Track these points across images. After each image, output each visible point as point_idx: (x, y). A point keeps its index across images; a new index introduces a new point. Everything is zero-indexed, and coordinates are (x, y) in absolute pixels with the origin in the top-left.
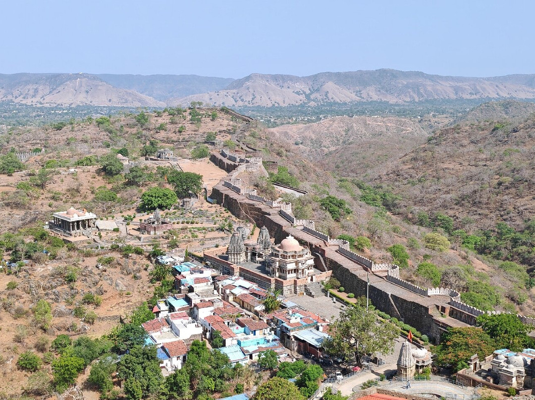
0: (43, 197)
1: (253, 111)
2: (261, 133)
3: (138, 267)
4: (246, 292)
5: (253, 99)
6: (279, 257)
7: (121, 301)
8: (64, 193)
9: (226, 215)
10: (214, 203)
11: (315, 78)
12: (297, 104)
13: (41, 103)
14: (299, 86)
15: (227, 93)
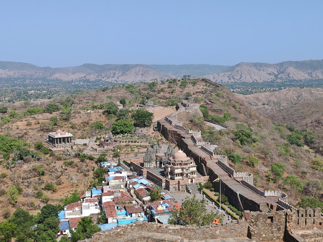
0: (66, 126)
1: (239, 85)
2: (224, 93)
3: (89, 168)
4: (142, 187)
5: (240, 78)
6: (171, 165)
7: (71, 190)
8: (79, 124)
9: (160, 138)
10: (156, 131)
11: (281, 65)
12: (269, 81)
13: (116, 81)
14: (271, 70)
15: (225, 74)
